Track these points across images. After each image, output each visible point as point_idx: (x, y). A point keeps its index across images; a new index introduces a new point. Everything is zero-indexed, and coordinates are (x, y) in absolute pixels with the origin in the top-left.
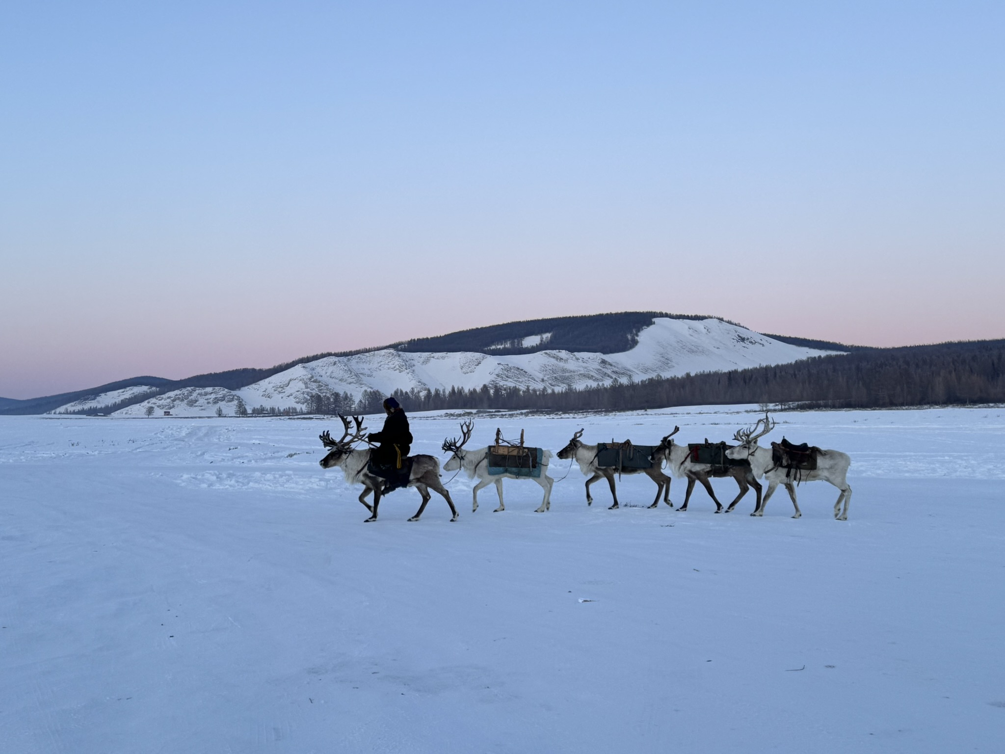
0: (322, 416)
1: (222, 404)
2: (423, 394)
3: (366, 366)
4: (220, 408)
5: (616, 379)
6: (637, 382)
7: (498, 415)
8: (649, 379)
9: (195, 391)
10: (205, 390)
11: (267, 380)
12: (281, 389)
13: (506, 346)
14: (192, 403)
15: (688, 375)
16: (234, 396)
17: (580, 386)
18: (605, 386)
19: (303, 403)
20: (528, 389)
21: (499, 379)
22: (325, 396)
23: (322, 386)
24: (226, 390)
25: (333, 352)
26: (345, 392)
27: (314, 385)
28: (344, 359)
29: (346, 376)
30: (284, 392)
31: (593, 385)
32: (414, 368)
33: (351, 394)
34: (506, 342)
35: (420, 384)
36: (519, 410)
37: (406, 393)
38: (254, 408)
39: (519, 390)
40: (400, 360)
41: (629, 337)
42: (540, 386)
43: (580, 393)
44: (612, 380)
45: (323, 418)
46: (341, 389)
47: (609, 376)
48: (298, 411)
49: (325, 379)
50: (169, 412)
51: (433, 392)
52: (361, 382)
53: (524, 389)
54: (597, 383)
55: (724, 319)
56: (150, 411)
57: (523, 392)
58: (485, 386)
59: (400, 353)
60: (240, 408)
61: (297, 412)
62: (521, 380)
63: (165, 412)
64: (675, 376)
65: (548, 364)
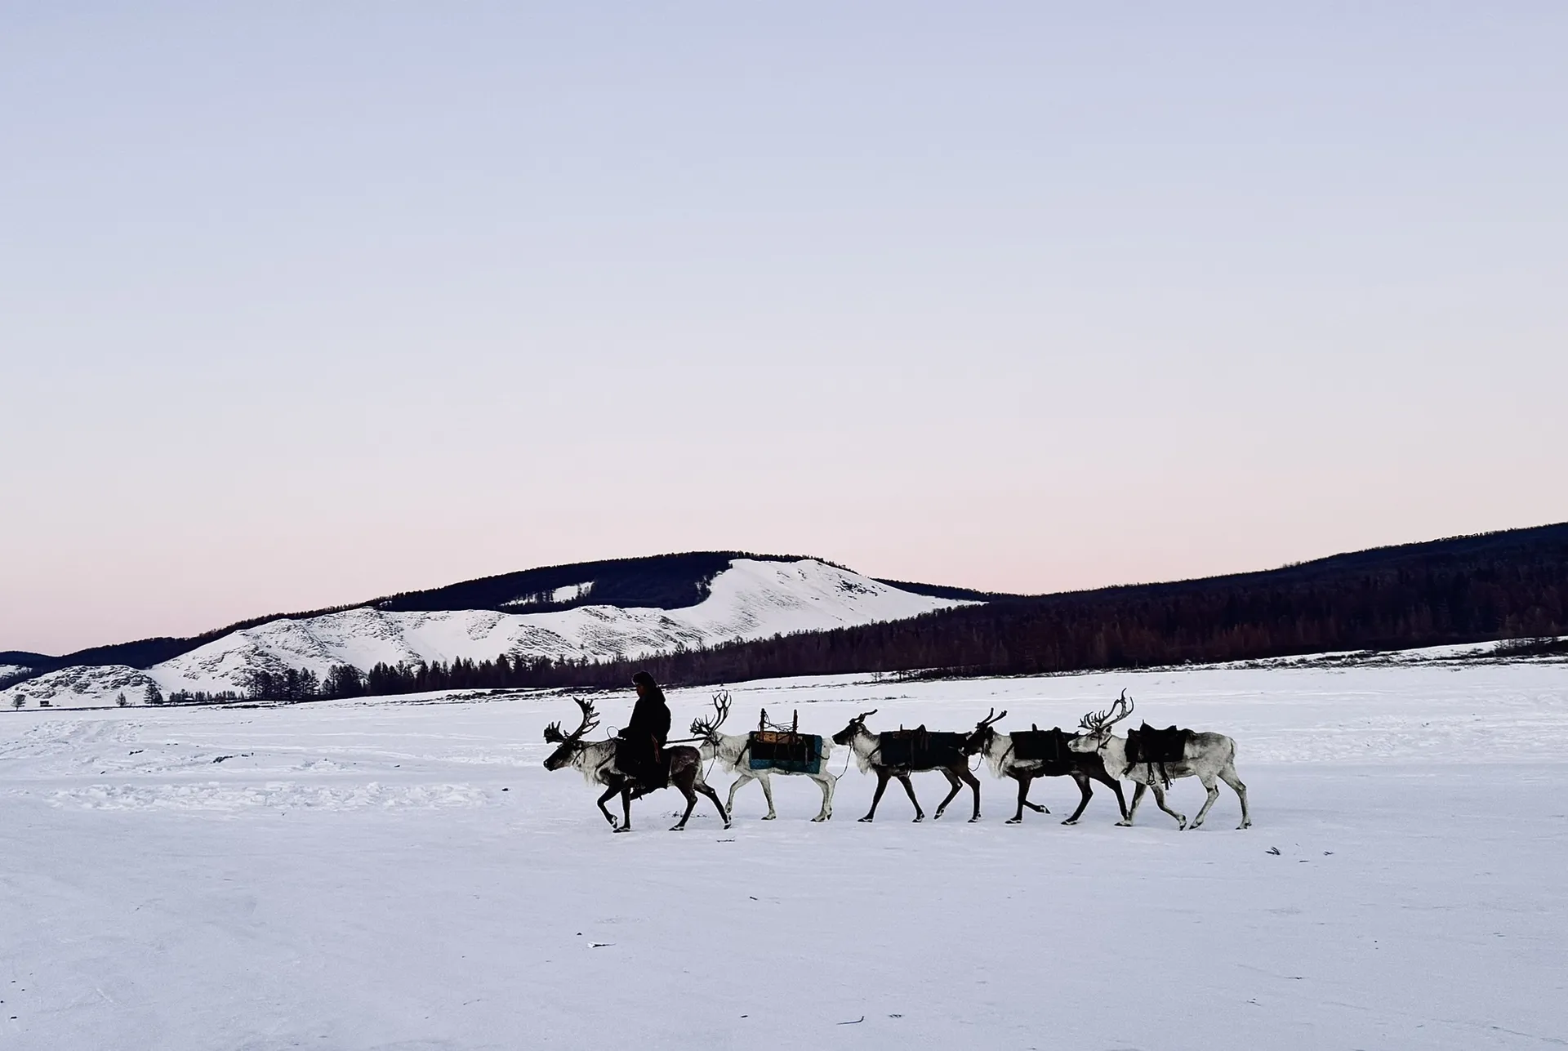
0: (272, 703)
1: (125, 690)
2: (415, 669)
3: (331, 631)
4: (122, 695)
5: (680, 643)
6: (710, 648)
7: (520, 696)
8: (725, 643)
9: (85, 671)
10: (99, 670)
11: (191, 654)
12: (211, 665)
13: (531, 601)
14: (81, 689)
15: (778, 636)
16: (142, 677)
17: (633, 654)
18: (668, 654)
19: (245, 685)
20: (562, 659)
21: (522, 646)
22: (276, 674)
23: (271, 661)
24: (131, 669)
25: (286, 614)
26: (304, 669)
27: (260, 660)
28: (303, 622)
29: (305, 646)
30: (217, 670)
31: (651, 652)
32: (401, 633)
33: (313, 671)
34: (530, 596)
35: (411, 655)
36: (551, 688)
37: (392, 668)
38: (173, 693)
39: (550, 661)
40: (382, 623)
41: (699, 586)
42: (576, 655)
43: (634, 663)
44: (676, 644)
45: (274, 706)
46: (298, 664)
47: (672, 639)
48: (237, 695)
49: (275, 651)
50: (47, 702)
51: (430, 666)
52: (327, 654)
53: (557, 660)
54: (656, 649)
55: (825, 560)
56: (20, 700)
57: (555, 663)
58: (502, 656)
59: (382, 612)
60: (151, 694)
61: (236, 698)
62: (551, 647)
63: (42, 702)
64: (761, 638)
65: (589, 624)
